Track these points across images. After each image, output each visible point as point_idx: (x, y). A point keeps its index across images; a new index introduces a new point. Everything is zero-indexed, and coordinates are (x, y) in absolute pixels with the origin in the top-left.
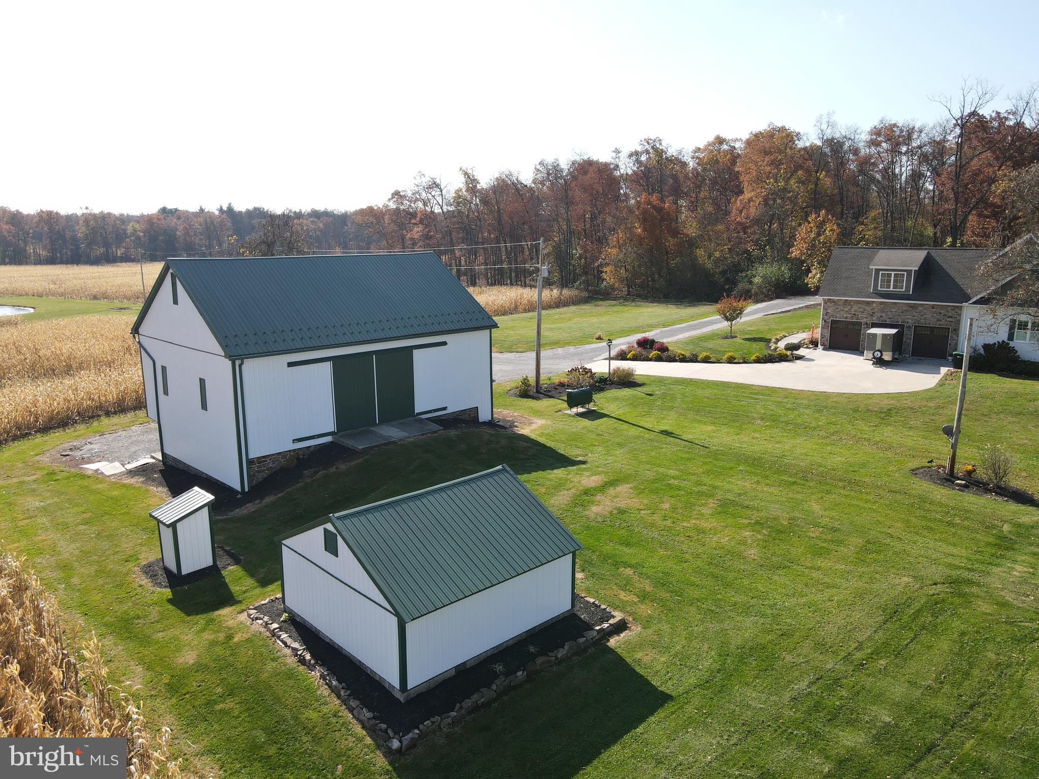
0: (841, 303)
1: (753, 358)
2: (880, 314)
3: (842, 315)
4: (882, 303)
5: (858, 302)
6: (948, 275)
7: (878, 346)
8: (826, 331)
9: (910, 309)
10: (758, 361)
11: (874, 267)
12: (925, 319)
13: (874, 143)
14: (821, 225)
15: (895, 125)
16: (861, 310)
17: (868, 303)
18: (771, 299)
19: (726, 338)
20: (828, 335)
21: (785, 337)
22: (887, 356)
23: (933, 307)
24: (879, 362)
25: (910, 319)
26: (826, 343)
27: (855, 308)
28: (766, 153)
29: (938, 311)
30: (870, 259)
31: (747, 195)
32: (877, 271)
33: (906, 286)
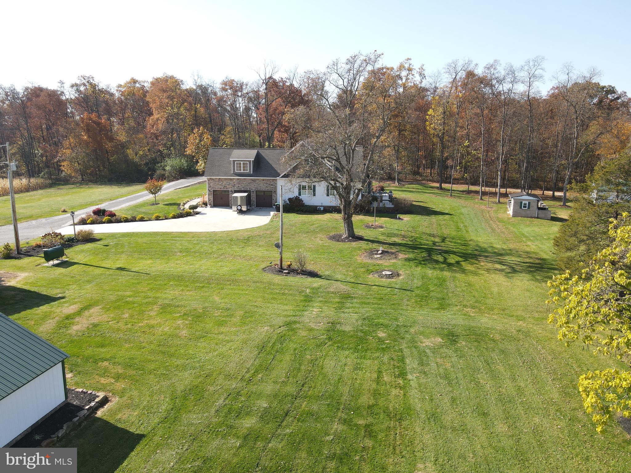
0: (217, 180)
1: (171, 215)
2: (238, 185)
3: (217, 188)
4: (238, 179)
5: (226, 179)
6: (268, 163)
7: (239, 203)
8: (211, 196)
9: (253, 182)
10: (174, 217)
11: (232, 159)
12: (260, 187)
13: (224, 89)
14: (201, 136)
15: (233, 80)
16: (228, 184)
17: (231, 179)
18: (178, 179)
19: (153, 204)
20: (212, 199)
21: (188, 201)
22: (244, 208)
23: (263, 180)
24: (241, 212)
25: (253, 187)
26: (211, 203)
27: (225, 182)
28: (164, 91)
29: (266, 182)
30: (230, 155)
31: (156, 116)
32: (234, 161)
33: (249, 169)
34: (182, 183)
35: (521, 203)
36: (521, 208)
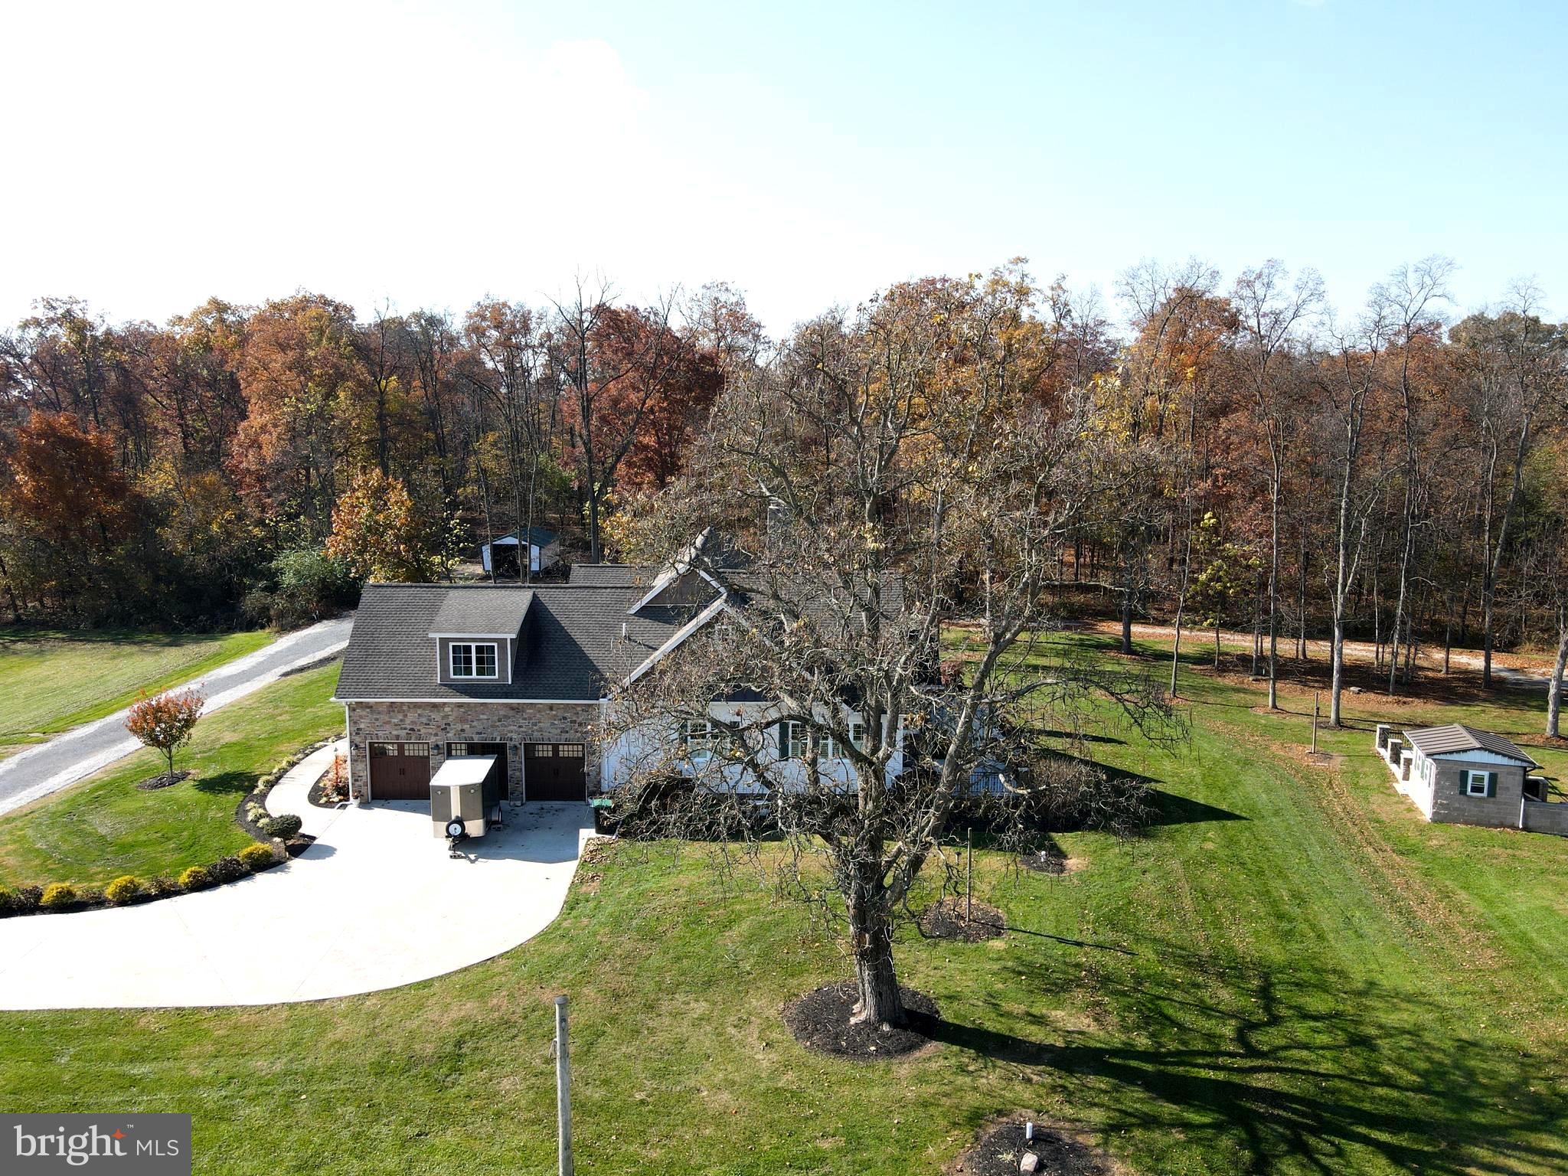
0: (384, 709)
2: (459, 727)
3: (388, 735)
4: (460, 705)
5: (416, 705)
6: (572, 642)
7: (456, 811)
8: (360, 766)
9: (511, 713)
10: (200, 885)
11: (437, 636)
12: (541, 730)
13: (475, 330)
14: (379, 493)
15: (505, 305)
16: (424, 720)
17: (434, 706)
18: (311, 621)
19: (160, 785)
20: (366, 774)
22: (475, 828)
23: (551, 707)
24: (462, 844)
25: (514, 733)
26: (364, 790)
27: (412, 716)
28: (283, 348)
29: (560, 714)
30: (434, 608)
31: (256, 419)
32: (444, 642)
33: (504, 670)
34: (317, 642)
35: (1464, 775)
36: (1463, 792)
